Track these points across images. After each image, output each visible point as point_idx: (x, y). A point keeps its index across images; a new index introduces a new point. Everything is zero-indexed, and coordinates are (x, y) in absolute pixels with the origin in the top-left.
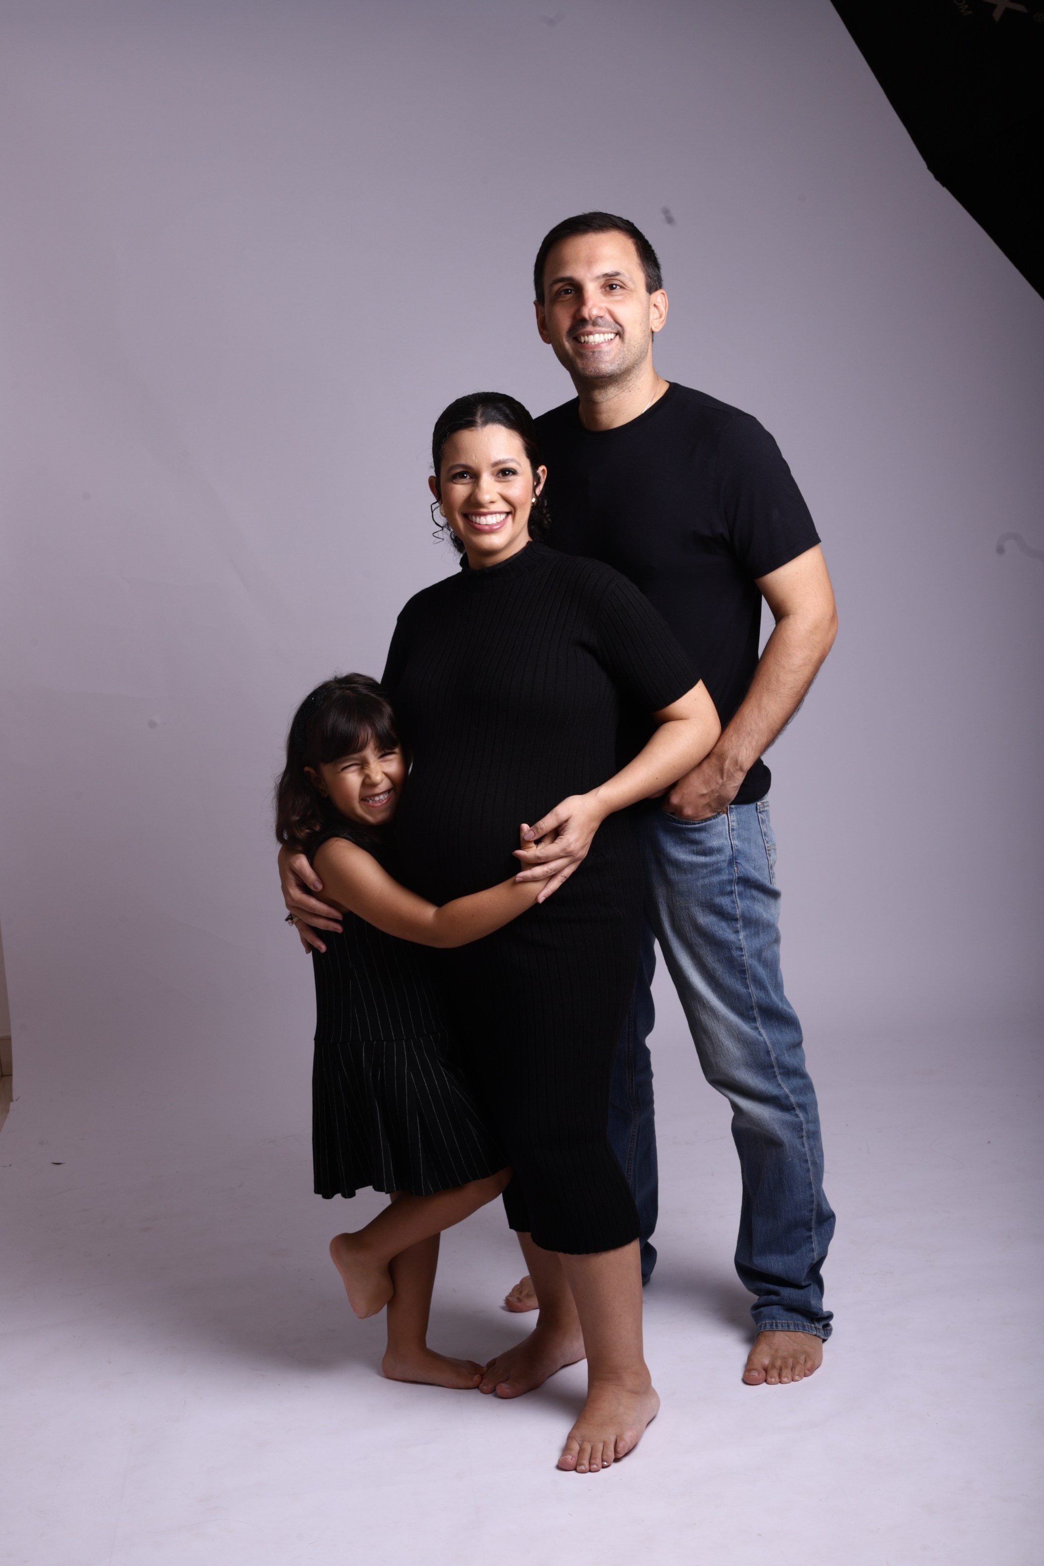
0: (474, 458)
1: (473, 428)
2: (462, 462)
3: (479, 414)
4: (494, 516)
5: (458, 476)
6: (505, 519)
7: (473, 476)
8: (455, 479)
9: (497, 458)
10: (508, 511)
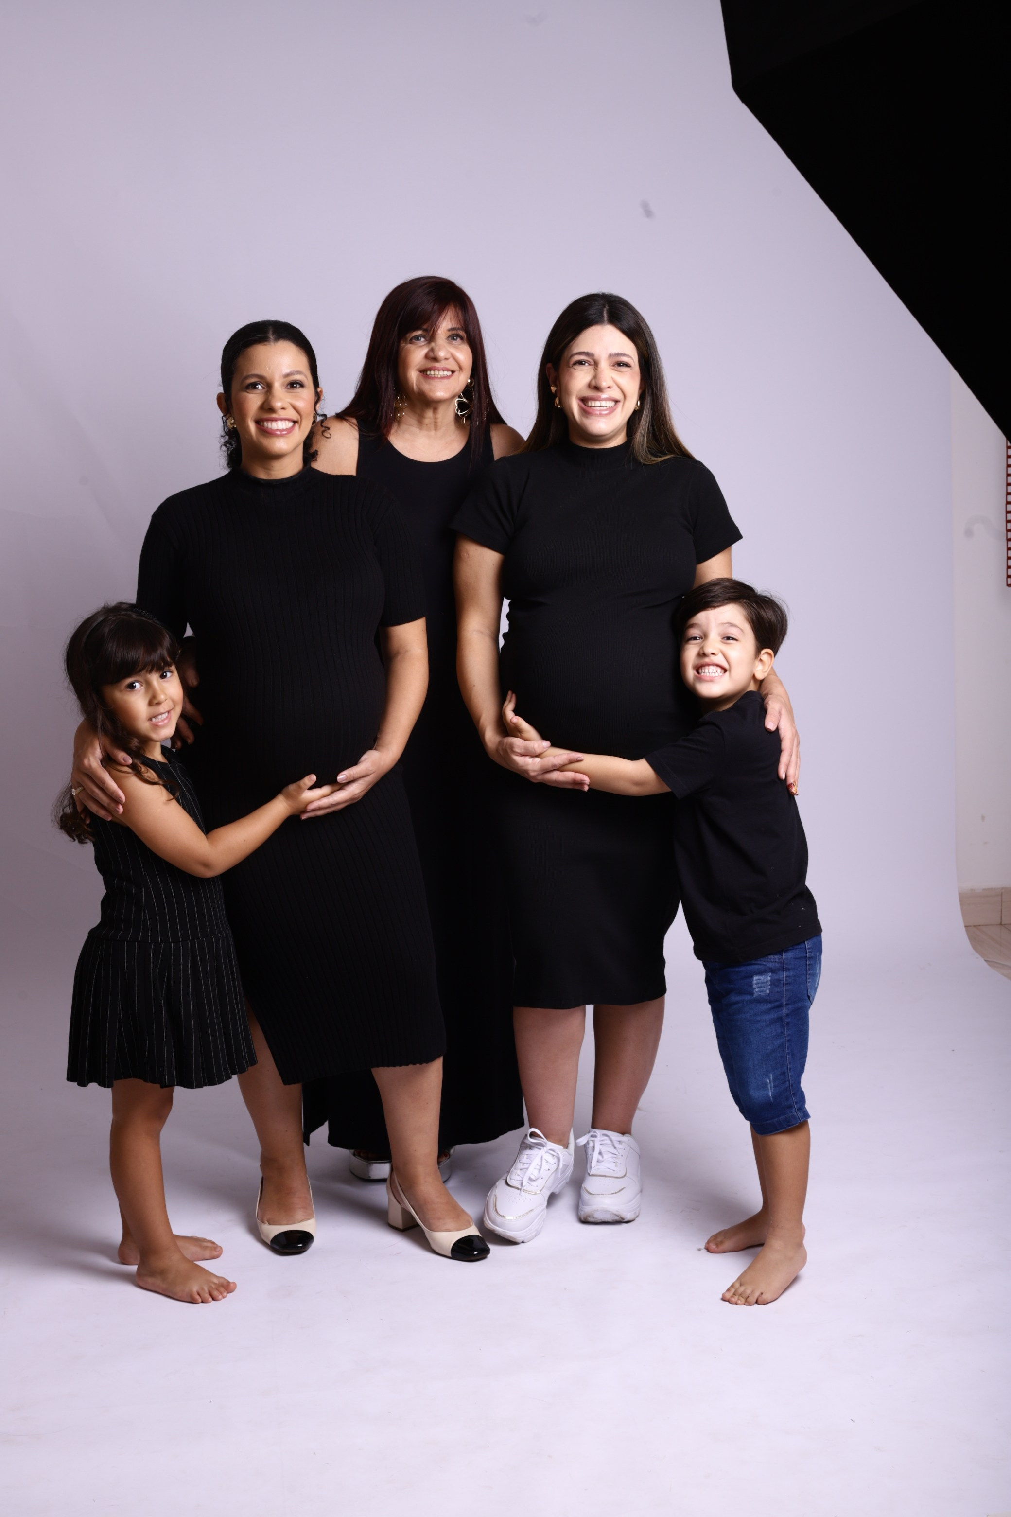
0: (268, 369)
1: (266, 343)
2: (257, 371)
3: (270, 334)
4: (283, 422)
5: (250, 386)
6: (292, 428)
7: (265, 387)
8: (248, 391)
9: (286, 371)
10: (295, 419)
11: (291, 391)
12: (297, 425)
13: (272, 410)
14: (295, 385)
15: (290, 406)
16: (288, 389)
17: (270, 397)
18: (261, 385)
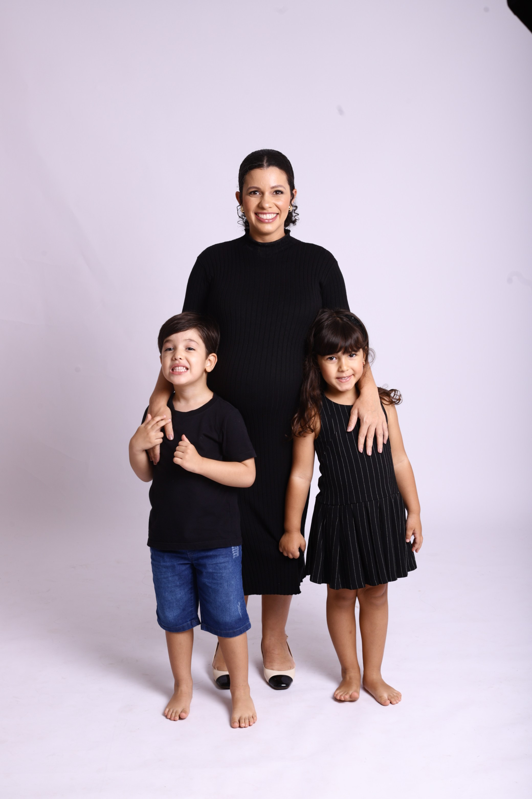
0: (262, 184)
1: (262, 168)
2: (256, 185)
3: (265, 161)
4: (270, 215)
5: (252, 193)
6: (276, 217)
7: (261, 194)
8: (250, 195)
9: (273, 184)
10: (277, 212)
11: (276, 196)
12: (278, 215)
13: (263, 208)
14: (278, 192)
15: (274, 205)
16: (274, 195)
17: (263, 201)
18: (259, 193)
